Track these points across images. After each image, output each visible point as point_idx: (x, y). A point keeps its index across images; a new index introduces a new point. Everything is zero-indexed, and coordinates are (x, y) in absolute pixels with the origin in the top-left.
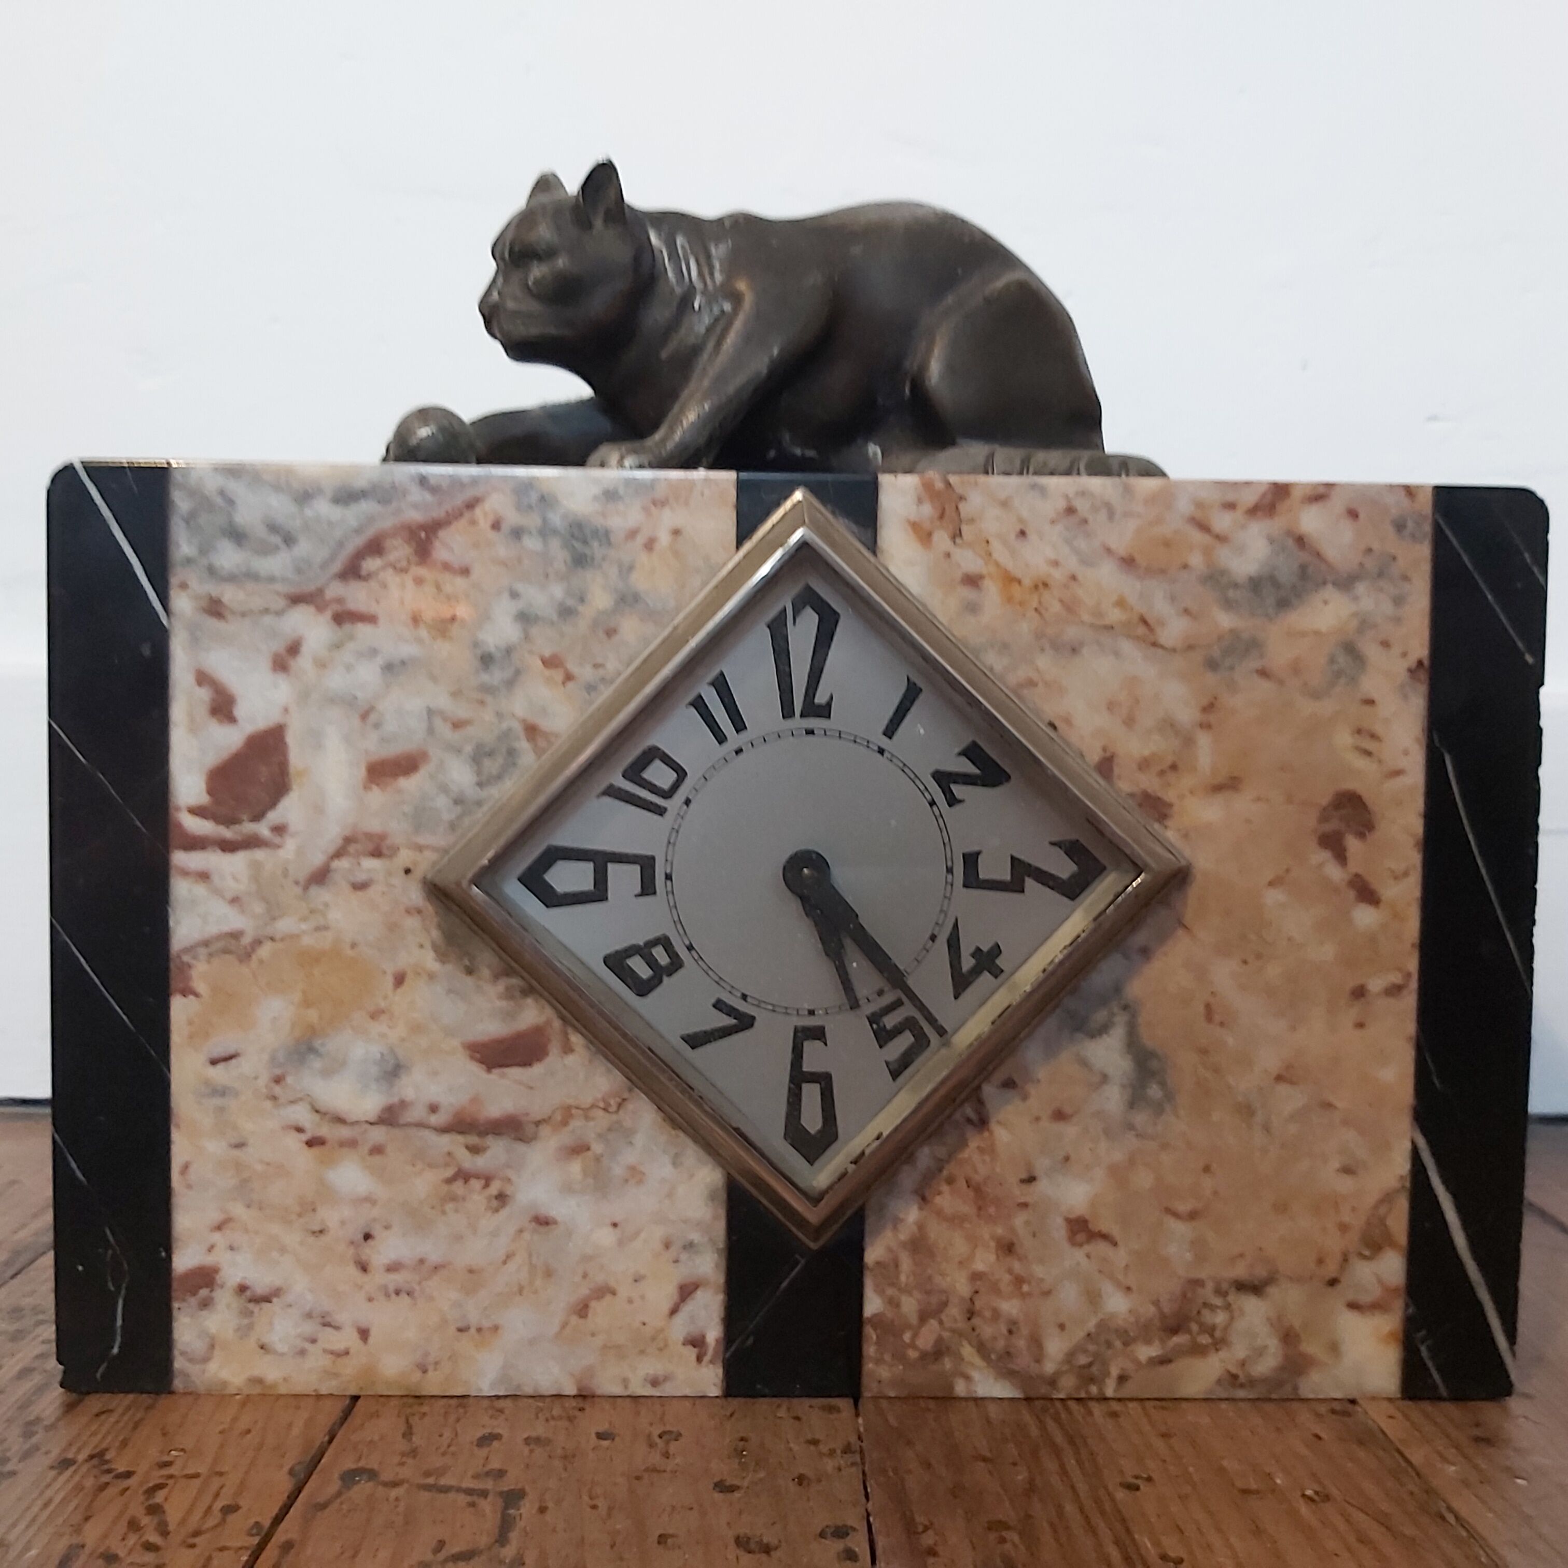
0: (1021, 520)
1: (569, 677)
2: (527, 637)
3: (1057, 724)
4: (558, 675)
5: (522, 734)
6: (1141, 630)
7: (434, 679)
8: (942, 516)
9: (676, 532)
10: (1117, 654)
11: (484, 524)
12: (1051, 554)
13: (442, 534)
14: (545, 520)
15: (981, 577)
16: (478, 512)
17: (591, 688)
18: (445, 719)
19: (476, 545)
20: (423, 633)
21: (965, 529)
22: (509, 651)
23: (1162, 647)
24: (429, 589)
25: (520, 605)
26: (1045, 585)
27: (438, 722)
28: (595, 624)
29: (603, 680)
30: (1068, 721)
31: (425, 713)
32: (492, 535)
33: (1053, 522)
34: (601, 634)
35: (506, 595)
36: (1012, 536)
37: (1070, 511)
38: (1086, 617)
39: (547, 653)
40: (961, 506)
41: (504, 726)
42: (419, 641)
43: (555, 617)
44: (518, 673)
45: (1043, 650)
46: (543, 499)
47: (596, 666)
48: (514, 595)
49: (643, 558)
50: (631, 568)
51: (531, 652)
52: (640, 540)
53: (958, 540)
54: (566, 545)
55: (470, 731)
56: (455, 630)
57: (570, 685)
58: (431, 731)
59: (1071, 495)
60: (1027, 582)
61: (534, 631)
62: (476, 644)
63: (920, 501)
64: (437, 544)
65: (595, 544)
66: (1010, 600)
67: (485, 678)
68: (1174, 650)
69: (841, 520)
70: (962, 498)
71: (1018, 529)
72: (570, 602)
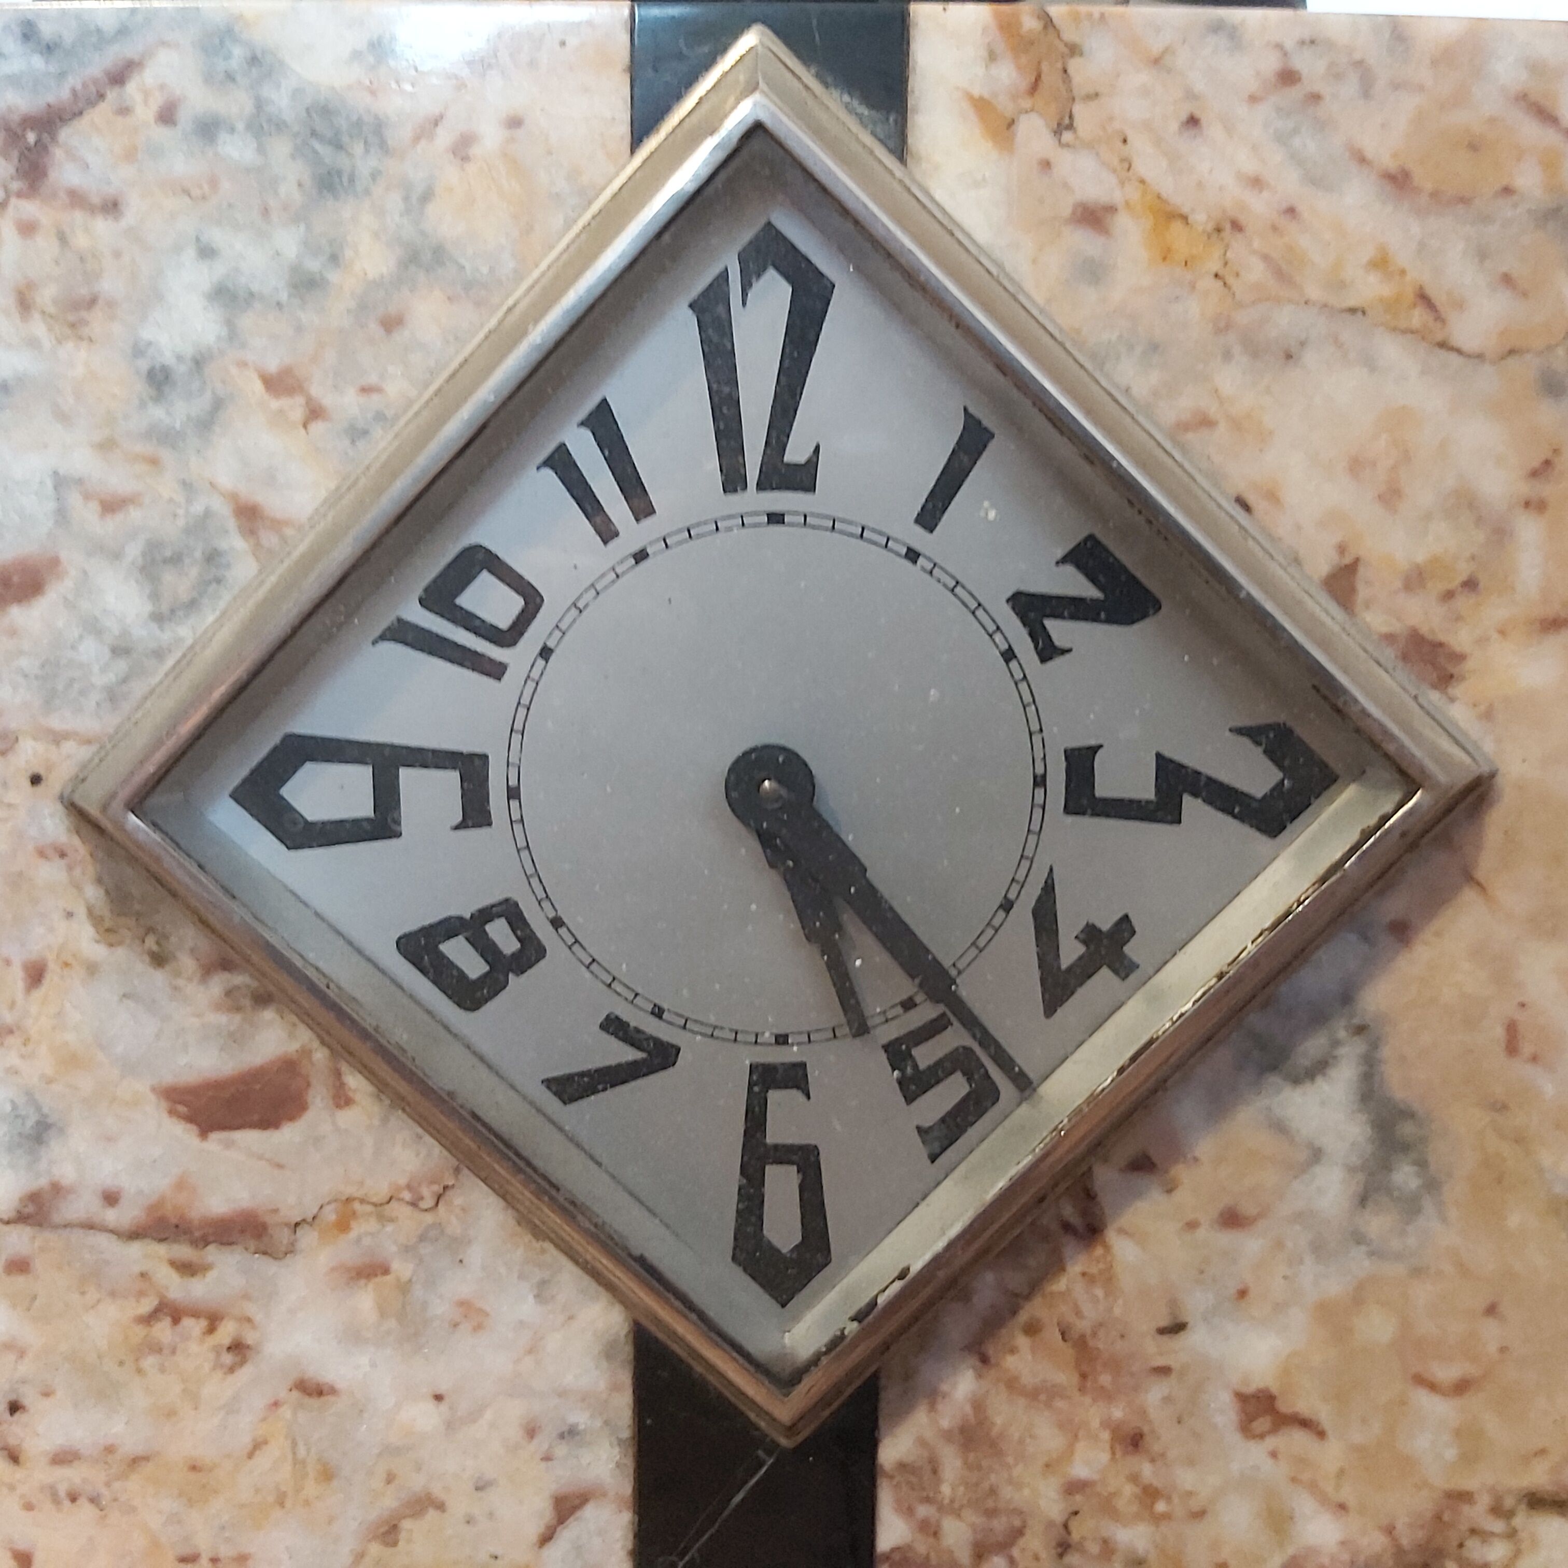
0: (1191, 95)
1: (315, 413)
2: (233, 334)
3: (1251, 499)
4: (295, 408)
5: (232, 524)
6: (1418, 317)
7: (63, 417)
8: (1034, 87)
9: (515, 123)
10: (1370, 363)
11: (145, 113)
12: (1249, 166)
13: (65, 134)
14: (260, 104)
15: (1111, 209)
16: (132, 87)
17: (356, 433)
18: (87, 497)
19: (130, 155)
20: (39, 328)
21: (1079, 110)
22: (199, 362)
23: (1459, 351)
24: (45, 244)
25: (218, 270)
26: (1237, 226)
27: (74, 499)
28: (363, 307)
29: (380, 417)
30: (1273, 496)
31: (49, 484)
32: (161, 133)
33: (1253, 99)
34: (374, 328)
35: (190, 253)
36: (1174, 126)
37: (1288, 77)
38: (1314, 292)
39: (273, 365)
40: (1074, 65)
41: (198, 508)
42: (33, 343)
43: (284, 296)
44: (218, 405)
45: (1227, 356)
46: (254, 60)
47: (366, 390)
48: (207, 252)
49: (451, 175)
50: (427, 196)
51: (243, 364)
52: (444, 138)
53: (1067, 136)
54: (302, 152)
55: (135, 515)
56: (96, 320)
57: (317, 427)
58: (62, 515)
59: (1289, 44)
60: (1200, 218)
61: (247, 321)
62: (138, 350)
63: (992, 57)
64: (58, 153)
65: (358, 149)
66: (1166, 255)
67: (157, 413)
68: (1480, 357)
69: (836, 93)
70: (1074, 50)
71: (1184, 116)
72: (313, 265)
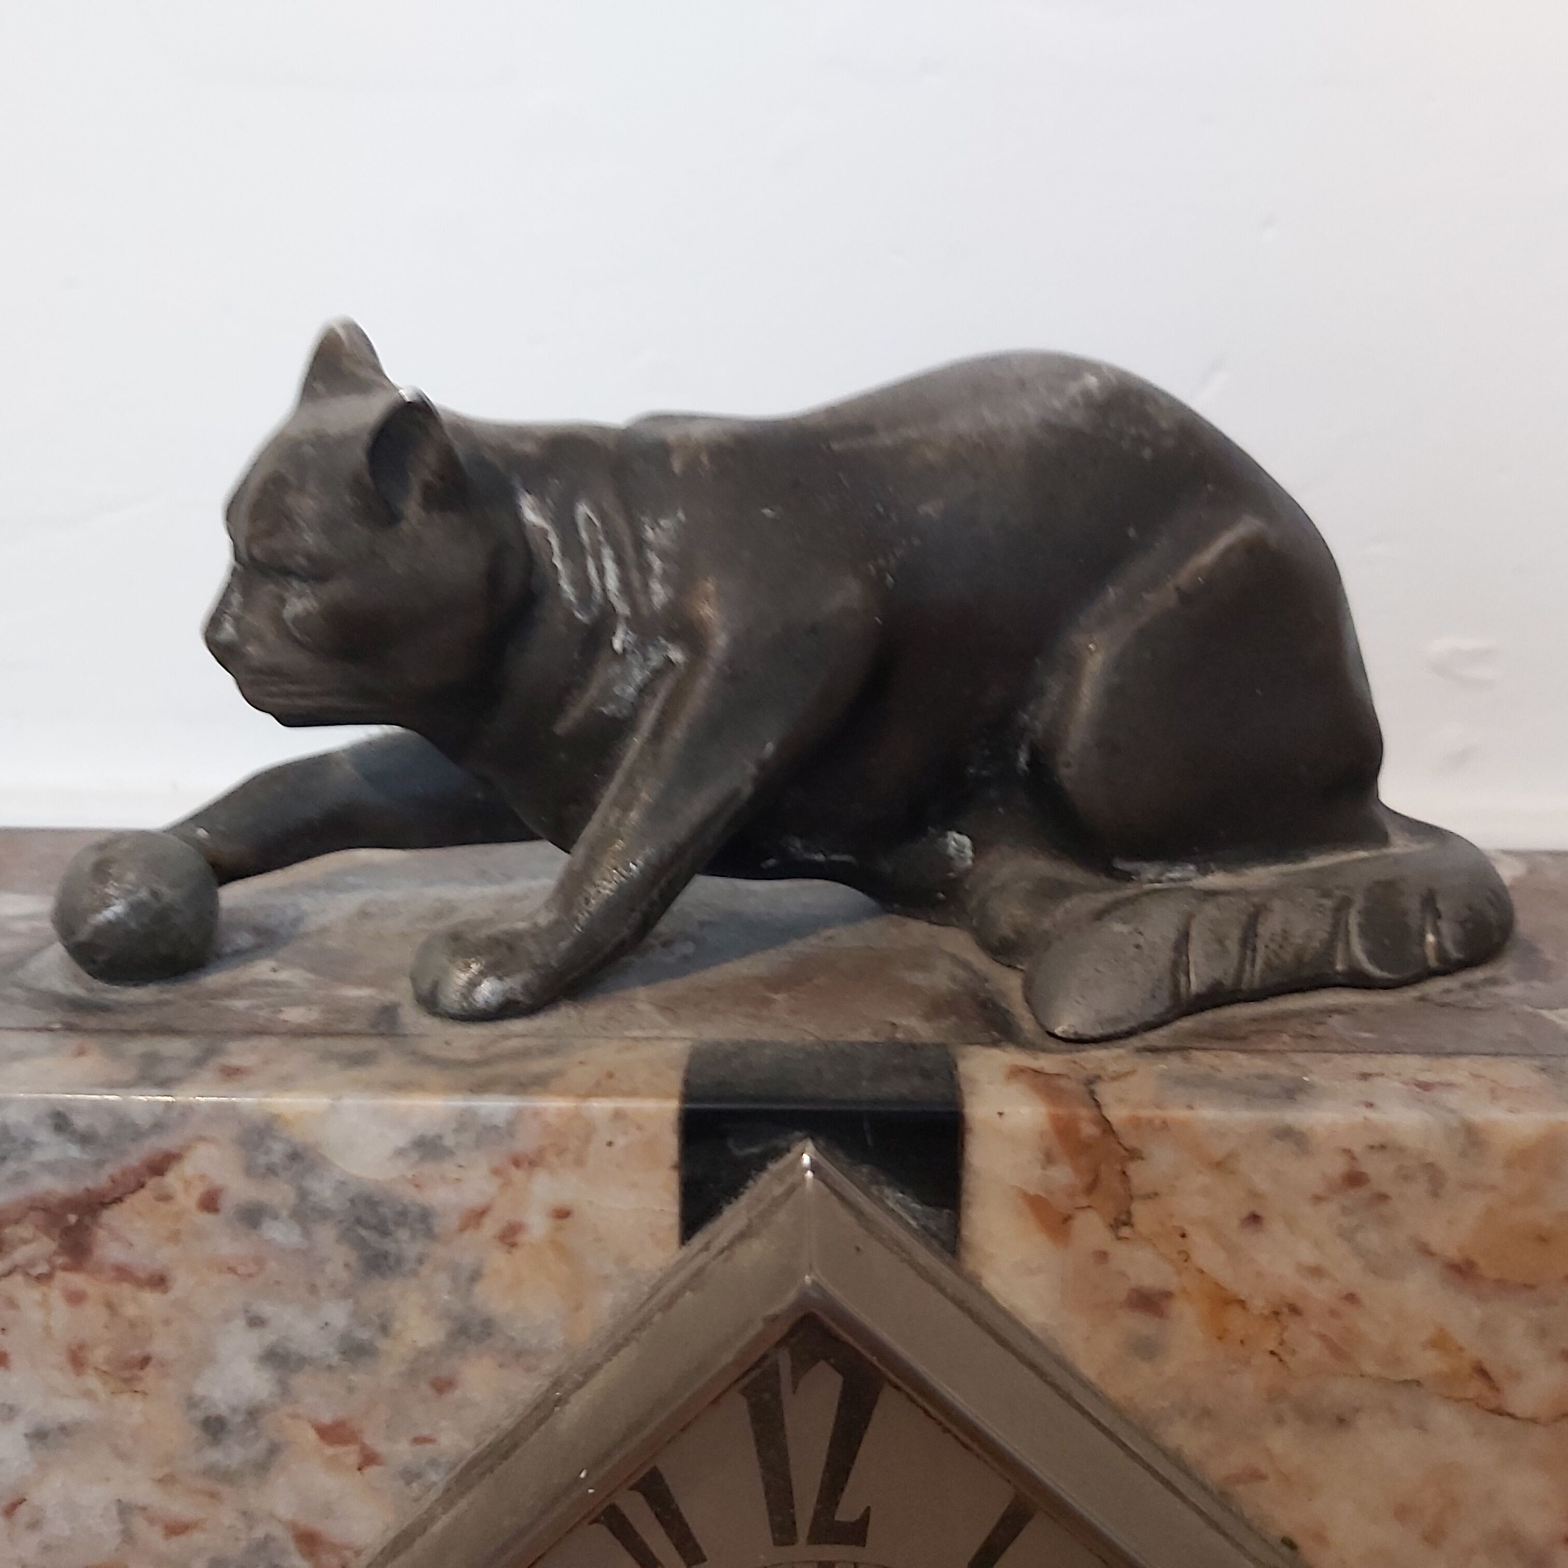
0: (1254, 1194)
1: (369, 1459)
2: (284, 1390)
4: (351, 1455)
5: (292, 1546)
6: (1475, 1387)
7: (122, 1456)
8: (1091, 1188)
9: (562, 1214)
10: (1421, 1426)
11: (188, 1200)
12: (1308, 1255)
13: (109, 1216)
14: (303, 1194)
15: (1168, 1295)
16: (172, 1179)
17: (410, 1476)
18: (152, 1521)
19: (175, 1237)
20: (92, 1382)
21: (1139, 1210)
22: (254, 1414)
23: (1511, 1416)
24: (93, 1313)
25: (269, 1337)
26: (1295, 1310)
27: (139, 1524)
28: (412, 1373)
29: (433, 1463)
31: (114, 1512)
32: (205, 1219)
33: (1318, 1199)
34: (425, 1388)
35: (239, 1323)
36: (1235, 1222)
38: (1370, 1367)
39: (326, 1418)
40: (1133, 1168)
41: (259, 1533)
42: (88, 1394)
43: (335, 1360)
44: (274, 1450)
45: (1280, 1421)
46: (295, 1156)
47: (419, 1440)
48: (256, 1322)
49: (498, 1259)
50: (476, 1276)
51: (295, 1416)
52: (491, 1227)
53: (1125, 1231)
54: (347, 1236)
55: (198, 1538)
56: (150, 1375)
57: (372, 1471)
58: (128, 1536)
60: (1258, 1304)
61: (299, 1381)
62: (192, 1403)
63: (1049, 1159)
64: (101, 1234)
65: (403, 1234)
66: (1221, 1336)
67: (215, 1456)
68: (1534, 1421)
70: (1134, 1154)
71: (1245, 1213)
72: (364, 1335)
